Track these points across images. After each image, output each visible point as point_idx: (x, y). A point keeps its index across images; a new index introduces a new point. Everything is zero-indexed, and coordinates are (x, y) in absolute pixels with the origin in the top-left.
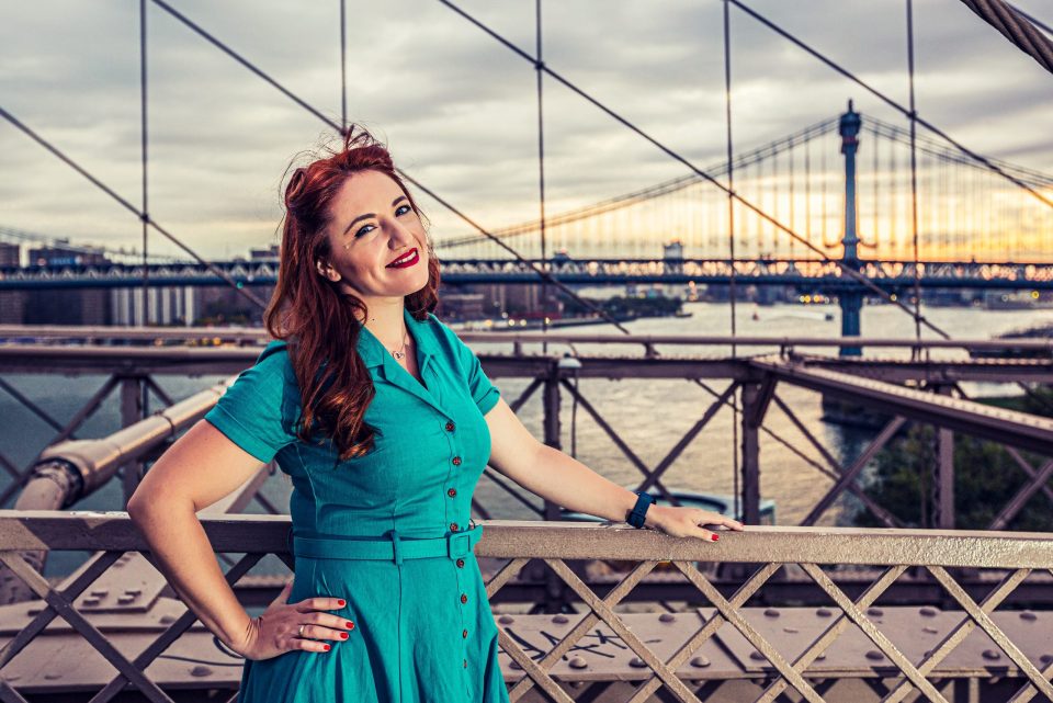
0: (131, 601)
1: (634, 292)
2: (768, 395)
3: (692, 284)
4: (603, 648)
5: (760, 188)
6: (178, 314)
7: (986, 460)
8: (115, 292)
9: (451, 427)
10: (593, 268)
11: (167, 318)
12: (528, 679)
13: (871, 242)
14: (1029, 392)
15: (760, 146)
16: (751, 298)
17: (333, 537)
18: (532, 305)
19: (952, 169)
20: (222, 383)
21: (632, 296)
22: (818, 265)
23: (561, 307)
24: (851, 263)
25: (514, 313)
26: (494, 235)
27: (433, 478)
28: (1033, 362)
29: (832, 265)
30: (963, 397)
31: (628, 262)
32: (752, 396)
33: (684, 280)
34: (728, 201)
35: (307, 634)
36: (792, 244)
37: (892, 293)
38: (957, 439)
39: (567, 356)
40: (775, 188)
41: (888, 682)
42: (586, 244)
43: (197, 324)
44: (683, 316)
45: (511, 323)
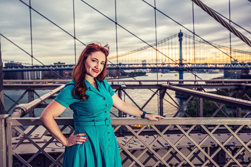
0: (37, 136)
1: (136, 71)
2: (165, 92)
3: (148, 69)
4: (135, 143)
5: (162, 49)
6: (38, 77)
7: (209, 105)
8: (24, 72)
9: (104, 99)
10: (127, 66)
11: (36, 78)
12: (121, 149)
13: (185, 60)
14: (218, 90)
15: (162, 40)
16: (160, 72)
17: (82, 121)
18: (114, 74)
19: (202, 44)
20: (51, 91)
22: (174, 65)
23: (120, 74)
24: (181, 64)
25: (111, 76)
27: (102, 109)
28: (219, 84)
29: (177, 65)
30: (205, 91)
31: (134, 64)
32: (162, 92)
33: (146, 68)
34: (156, 51)
35: (78, 141)
36: (169, 60)
37: (190, 70)
38: (203, 100)
39: (123, 84)
40: (165, 49)
41: (192, 148)
42: (125, 61)
43: (42, 79)
44: (146, 76)
45: (110, 78)
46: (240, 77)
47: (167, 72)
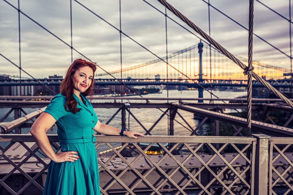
0: (17, 157)
1: (148, 87)
2: (176, 112)
3: (162, 85)
6: (29, 93)
8: (12, 87)
9: (92, 115)
10: (137, 81)
11: (26, 94)
13: (206, 75)
16: (177, 89)
18: (122, 90)
20: (40, 109)
21: (147, 88)
22: (193, 80)
23: (129, 91)
24: (201, 80)
25: (117, 92)
26: (110, 73)
28: (237, 104)
29: (196, 80)
30: (222, 113)
31: (146, 79)
32: (172, 112)
33: (160, 84)
34: (166, 65)
39: (127, 103)
42: (135, 75)
43: (34, 95)
44: (160, 93)
45: (117, 95)
46: (268, 96)
47: (184, 89)
